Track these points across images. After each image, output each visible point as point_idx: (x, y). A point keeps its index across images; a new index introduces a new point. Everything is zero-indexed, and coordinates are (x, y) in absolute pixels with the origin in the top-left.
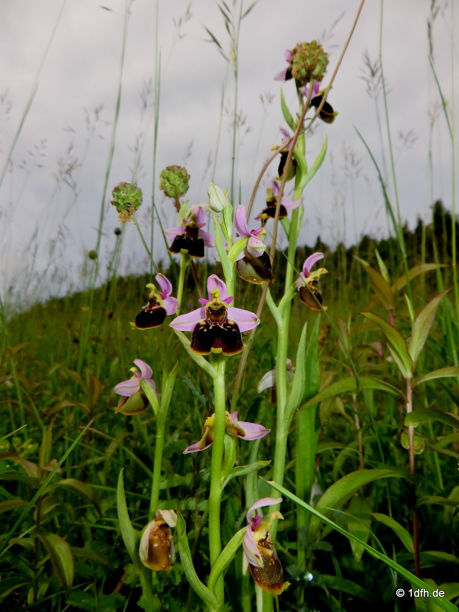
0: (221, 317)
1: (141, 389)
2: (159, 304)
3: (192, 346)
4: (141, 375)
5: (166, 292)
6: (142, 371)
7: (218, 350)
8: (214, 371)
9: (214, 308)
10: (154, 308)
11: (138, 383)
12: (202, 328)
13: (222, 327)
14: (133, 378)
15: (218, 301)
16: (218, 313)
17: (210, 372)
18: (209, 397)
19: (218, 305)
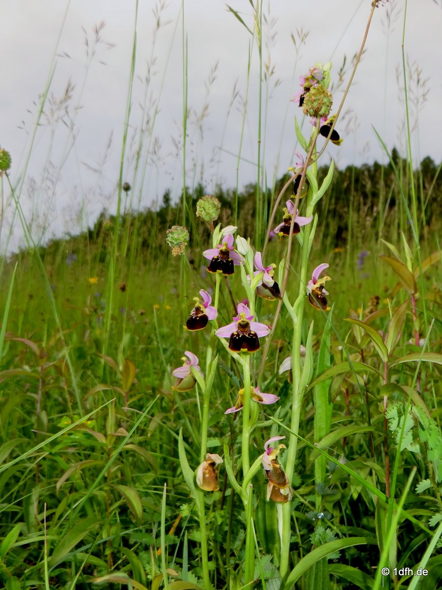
0: (247, 329)
1: (191, 373)
2: (202, 312)
3: (229, 347)
4: (190, 363)
5: (207, 303)
6: (191, 360)
7: (246, 350)
8: (243, 361)
9: (242, 323)
10: (199, 315)
11: (189, 368)
12: (235, 336)
13: (247, 336)
14: (185, 365)
15: (245, 320)
16: (244, 326)
17: (241, 362)
18: (240, 378)
19: (245, 322)
